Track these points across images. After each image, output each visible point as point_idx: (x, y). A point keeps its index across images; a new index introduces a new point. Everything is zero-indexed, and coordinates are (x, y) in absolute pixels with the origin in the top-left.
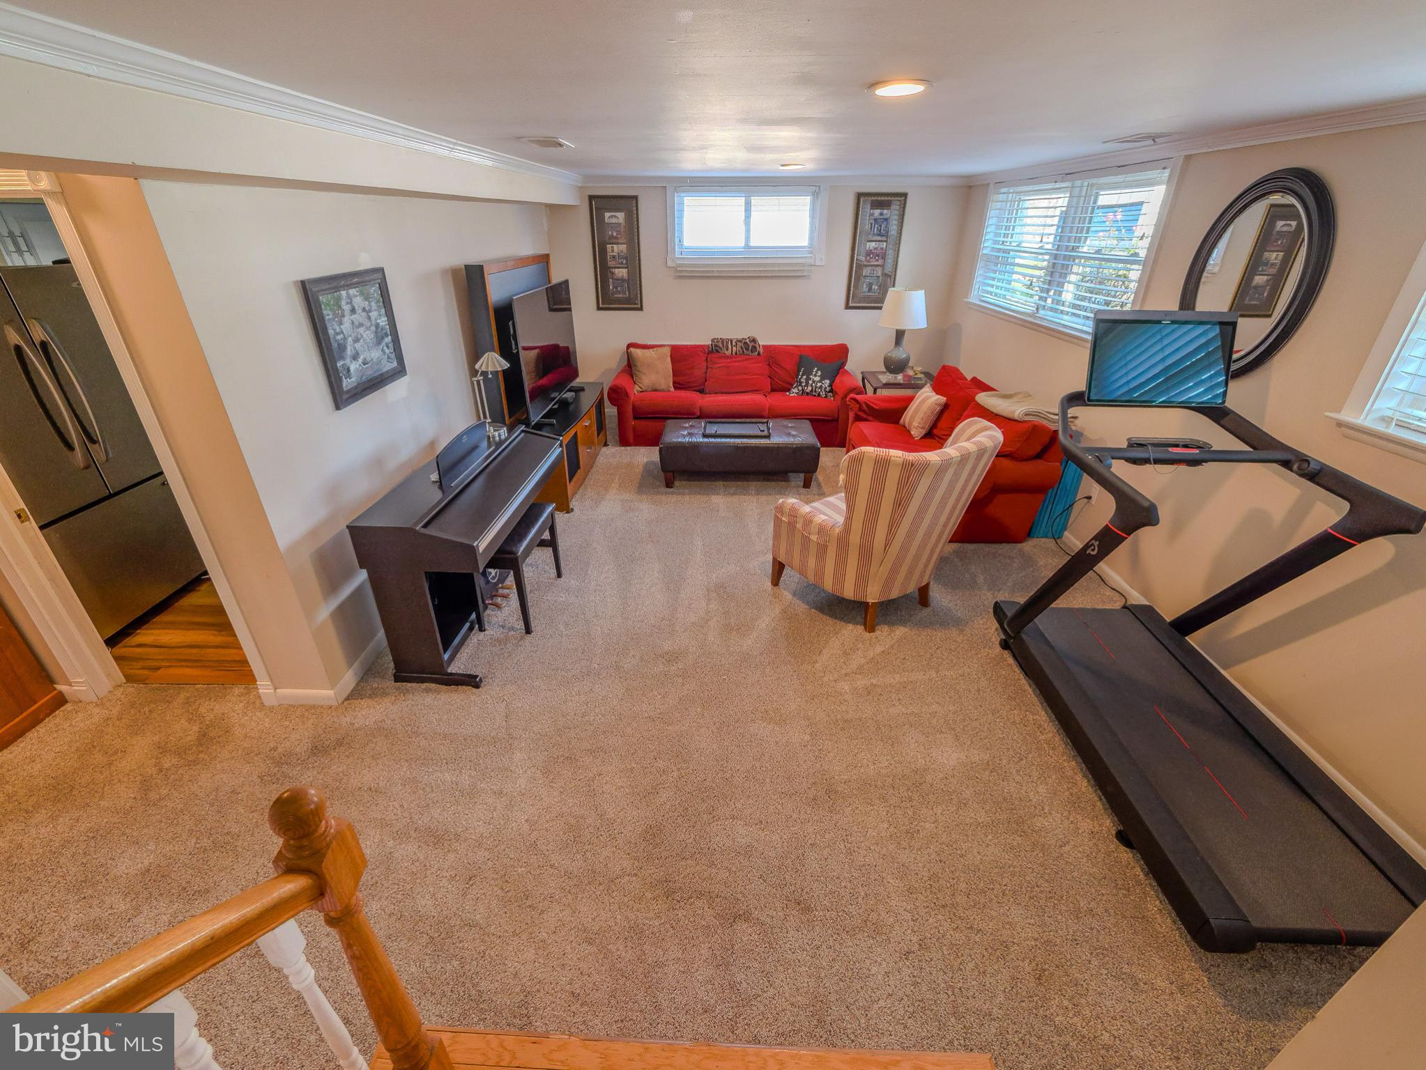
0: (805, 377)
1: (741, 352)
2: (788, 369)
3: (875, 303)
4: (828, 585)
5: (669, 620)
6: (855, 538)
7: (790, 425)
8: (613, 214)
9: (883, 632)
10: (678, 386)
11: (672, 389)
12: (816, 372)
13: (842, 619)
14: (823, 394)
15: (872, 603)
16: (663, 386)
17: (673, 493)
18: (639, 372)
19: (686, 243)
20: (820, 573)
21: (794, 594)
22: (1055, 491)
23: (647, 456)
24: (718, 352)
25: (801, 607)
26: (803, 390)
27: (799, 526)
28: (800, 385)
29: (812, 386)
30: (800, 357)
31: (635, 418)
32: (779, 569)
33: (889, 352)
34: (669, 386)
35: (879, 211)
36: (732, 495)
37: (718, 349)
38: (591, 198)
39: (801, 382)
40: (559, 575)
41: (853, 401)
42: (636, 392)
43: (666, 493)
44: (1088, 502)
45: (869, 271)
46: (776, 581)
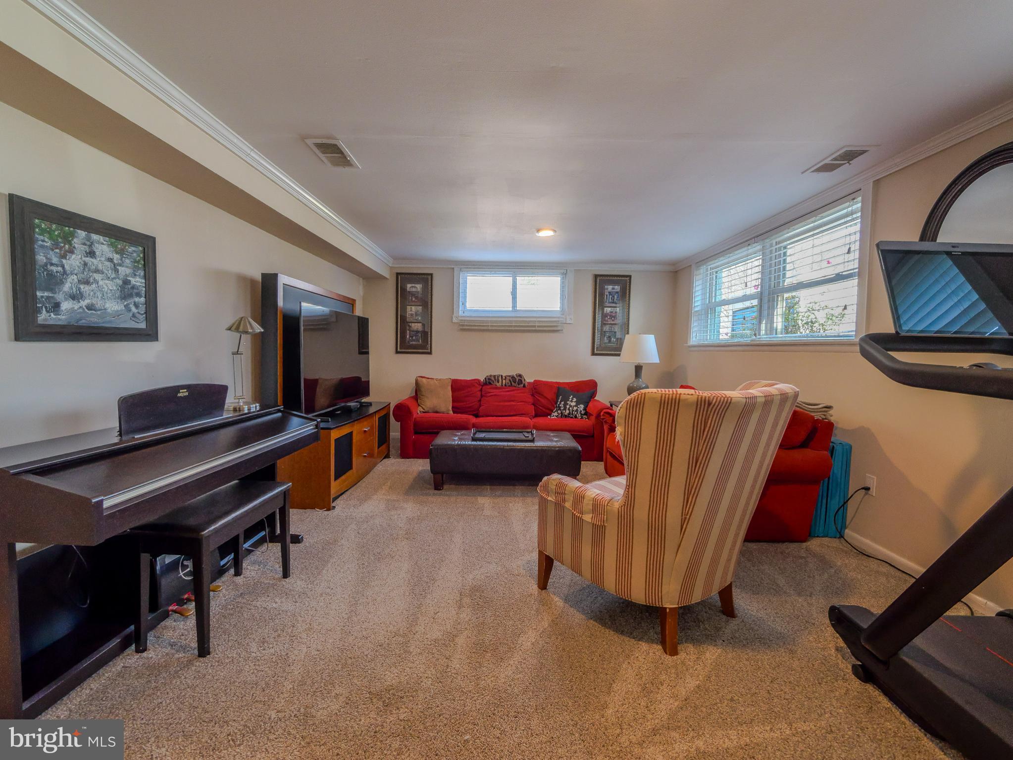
0: (563, 403)
1: (510, 384)
2: (550, 399)
3: (615, 350)
4: (610, 583)
5: (404, 635)
6: (641, 513)
7: (552, 435)
8: (413, 285)
9: (688, 653)
10: (456, 410)
11: (451, 412)
12: (572, 399)
13: (630, 635)
14: (579, 416)
15: (670, 609)
16: (443, 409)
17: (440, 495)
18: (422, 396)
19: (469, 306)
20: (598, 566)
21: (566, 600)
22: (826, 484)
23: (422, 466)
24: (490, 383)
25: (577, 617)
26: (562, 413)
27: (568, 505)
28: (560, 409)
29: (569, 409)
30: (558, 389)
31: (416, 433)
32: (546, 564)
33: (631, 383)
34: (449, 410)
35: (611, 287)
36: (499, 496)
37: (491, 381)
38: (398, 274)
39: (560, 407)
40: (286, 574)
41: (606, 415)
42: (419, 412)
43: (434, 494)
44: (866, 494)
45: (608, 328)
46: (543, 584)
